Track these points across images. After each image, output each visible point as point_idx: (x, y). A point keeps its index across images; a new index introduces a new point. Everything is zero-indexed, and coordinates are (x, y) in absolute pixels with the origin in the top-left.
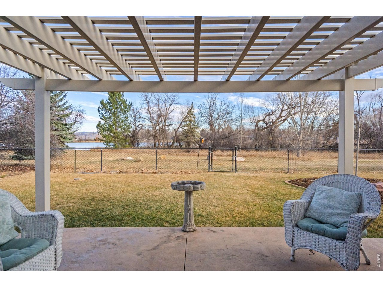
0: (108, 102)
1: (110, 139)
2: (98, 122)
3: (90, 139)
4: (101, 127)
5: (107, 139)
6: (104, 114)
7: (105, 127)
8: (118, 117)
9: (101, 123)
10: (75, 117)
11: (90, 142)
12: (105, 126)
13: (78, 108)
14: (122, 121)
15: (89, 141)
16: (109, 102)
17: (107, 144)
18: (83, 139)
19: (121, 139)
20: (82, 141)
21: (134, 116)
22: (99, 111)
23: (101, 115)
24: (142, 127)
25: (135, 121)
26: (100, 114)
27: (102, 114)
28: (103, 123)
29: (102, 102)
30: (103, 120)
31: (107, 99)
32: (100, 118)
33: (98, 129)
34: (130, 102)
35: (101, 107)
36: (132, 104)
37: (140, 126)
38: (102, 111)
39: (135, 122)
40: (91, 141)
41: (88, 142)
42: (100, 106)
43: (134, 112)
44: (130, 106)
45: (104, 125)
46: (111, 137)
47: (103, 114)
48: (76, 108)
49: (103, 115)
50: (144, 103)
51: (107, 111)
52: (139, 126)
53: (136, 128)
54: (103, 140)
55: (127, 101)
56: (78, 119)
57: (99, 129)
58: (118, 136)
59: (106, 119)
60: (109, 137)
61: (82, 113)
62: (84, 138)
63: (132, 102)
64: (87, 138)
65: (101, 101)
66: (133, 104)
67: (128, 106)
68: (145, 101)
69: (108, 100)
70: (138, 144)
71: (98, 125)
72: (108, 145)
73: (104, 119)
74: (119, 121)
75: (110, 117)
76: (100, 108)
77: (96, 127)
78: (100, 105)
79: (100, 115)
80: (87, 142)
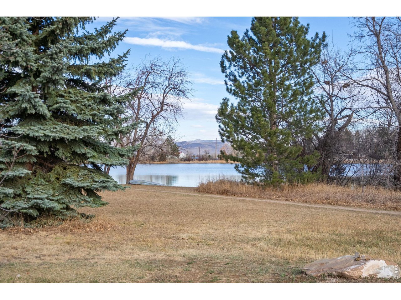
0: (250, 39)
1: (257, 155)
2: (222, 101)
3: (209, 156)
4: (229, 117)
5: (248, 154)
6: (238, 78)
7: (240, 117)
8: (282, 83)
9: (230, 104)
10: (163, 91)
11: (208, 161)
12: (243, 115)
13: (171, 67)
14: (292, 96)
15: (206, 160)
16: (255, 38)
17: (246, 171)
18: (194, 156)
19: (291, 153)
20: (192, 160)
21: (327, 83)
22: (224, 69)
23: (230, 79)
24: (350, 117)
25: (331, 96)
26: (226, 76)
27: (232, 78)
28: (236, 105)
29: (233, 41)
30: (235, 94)
31: (247, 31)
32: (227, 89)
33: (221, 124)
34: (317, 34)
35: (230, 55)
36: (324, 41)
37: (347, 112)
38: (233, 68)
39: (332, 102)
40: (211, 161)
41: (204, 161)
42: (228, 51)
43: (326, 71)
44: (319, 45)
45: (240, 109)
46: (258, 148)
47: (235, 77)
48: (165, 68)
49: (235, 80)
50: (364, 33)
51: (248, 66)
52: (343, 114)
53: (334, 121)
54: (234, 159)
55: (310, 31)
56: (171, 99)
57: (224, 123)
58: (279, 146)
59: (242, 92)
60: (252, 148)
61: (180, 82)
62: (195, 152)
63: (326, 34)
64: (202, 153)
65: (230, 36)
66: (327, 40)
67: (312, 47)
68: (367, 29)
69: (251, 34)
70: (340, 170)
71: (222, 112)
72: (250, 174)
73: (237, 92)
74: (284, 96)
75: (258, 84)
76: (228, 59)
77: (216, 117)
78: (228, 49)
79: (227, 79)
80: (201, 162)
